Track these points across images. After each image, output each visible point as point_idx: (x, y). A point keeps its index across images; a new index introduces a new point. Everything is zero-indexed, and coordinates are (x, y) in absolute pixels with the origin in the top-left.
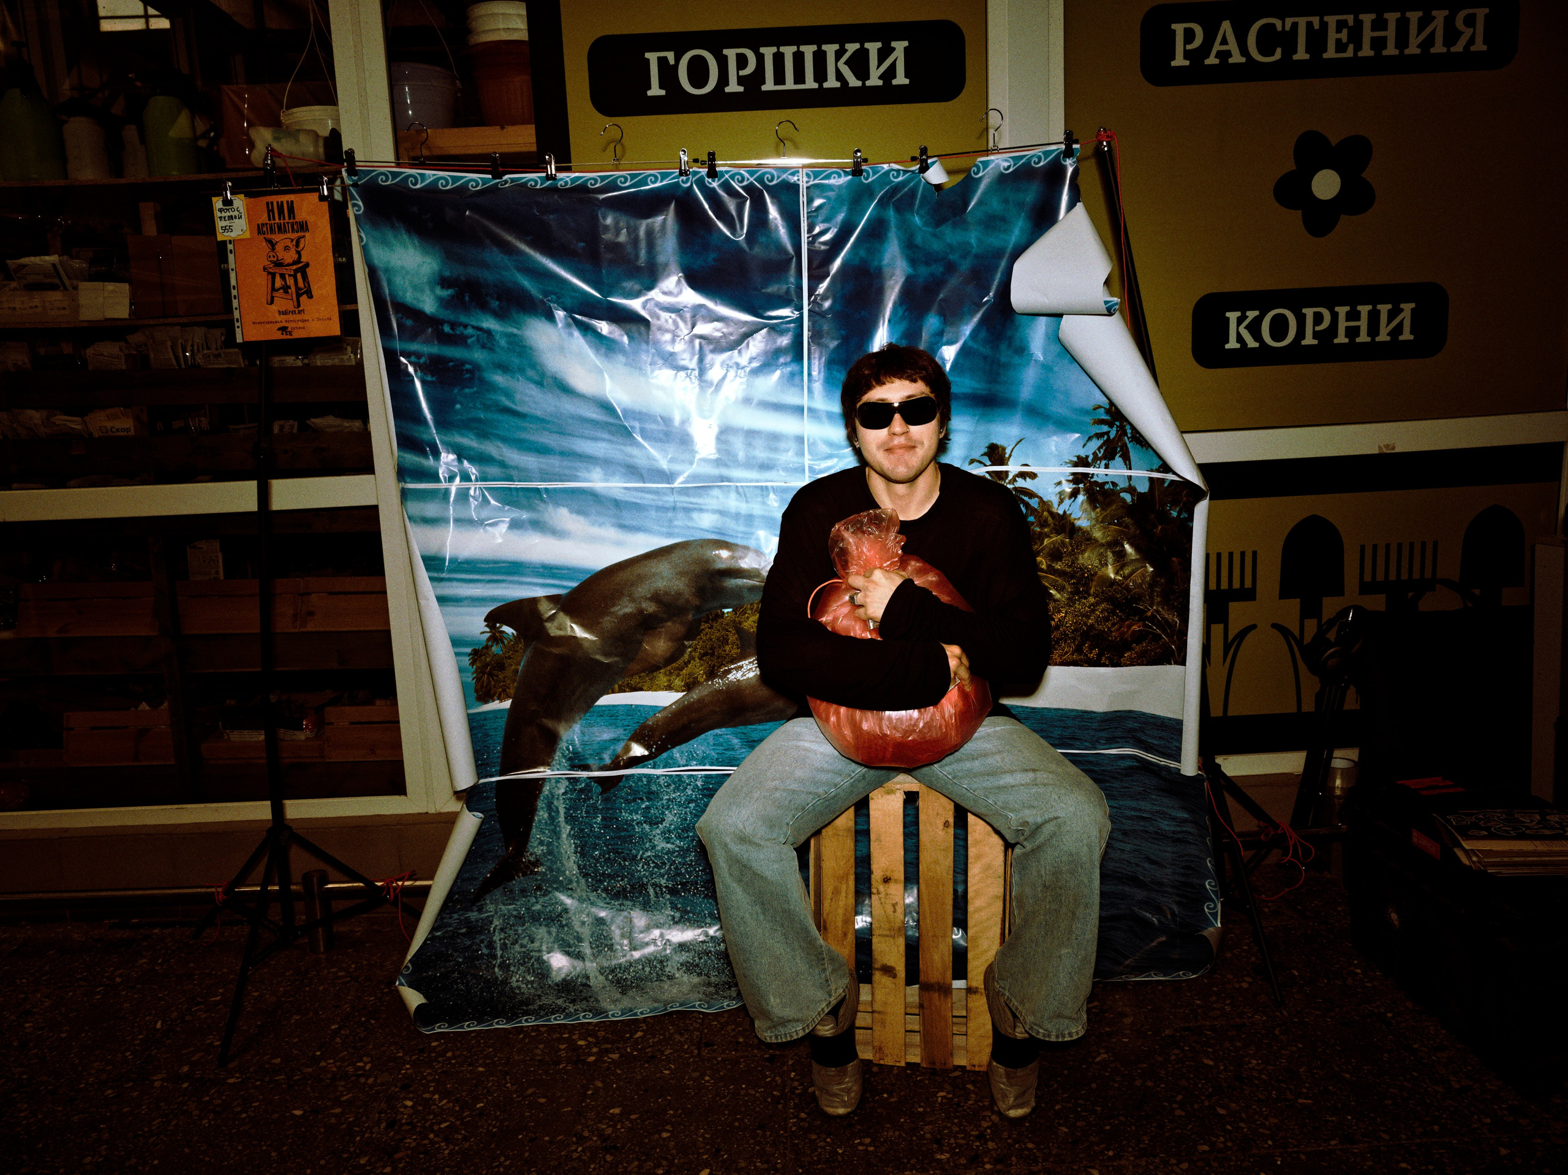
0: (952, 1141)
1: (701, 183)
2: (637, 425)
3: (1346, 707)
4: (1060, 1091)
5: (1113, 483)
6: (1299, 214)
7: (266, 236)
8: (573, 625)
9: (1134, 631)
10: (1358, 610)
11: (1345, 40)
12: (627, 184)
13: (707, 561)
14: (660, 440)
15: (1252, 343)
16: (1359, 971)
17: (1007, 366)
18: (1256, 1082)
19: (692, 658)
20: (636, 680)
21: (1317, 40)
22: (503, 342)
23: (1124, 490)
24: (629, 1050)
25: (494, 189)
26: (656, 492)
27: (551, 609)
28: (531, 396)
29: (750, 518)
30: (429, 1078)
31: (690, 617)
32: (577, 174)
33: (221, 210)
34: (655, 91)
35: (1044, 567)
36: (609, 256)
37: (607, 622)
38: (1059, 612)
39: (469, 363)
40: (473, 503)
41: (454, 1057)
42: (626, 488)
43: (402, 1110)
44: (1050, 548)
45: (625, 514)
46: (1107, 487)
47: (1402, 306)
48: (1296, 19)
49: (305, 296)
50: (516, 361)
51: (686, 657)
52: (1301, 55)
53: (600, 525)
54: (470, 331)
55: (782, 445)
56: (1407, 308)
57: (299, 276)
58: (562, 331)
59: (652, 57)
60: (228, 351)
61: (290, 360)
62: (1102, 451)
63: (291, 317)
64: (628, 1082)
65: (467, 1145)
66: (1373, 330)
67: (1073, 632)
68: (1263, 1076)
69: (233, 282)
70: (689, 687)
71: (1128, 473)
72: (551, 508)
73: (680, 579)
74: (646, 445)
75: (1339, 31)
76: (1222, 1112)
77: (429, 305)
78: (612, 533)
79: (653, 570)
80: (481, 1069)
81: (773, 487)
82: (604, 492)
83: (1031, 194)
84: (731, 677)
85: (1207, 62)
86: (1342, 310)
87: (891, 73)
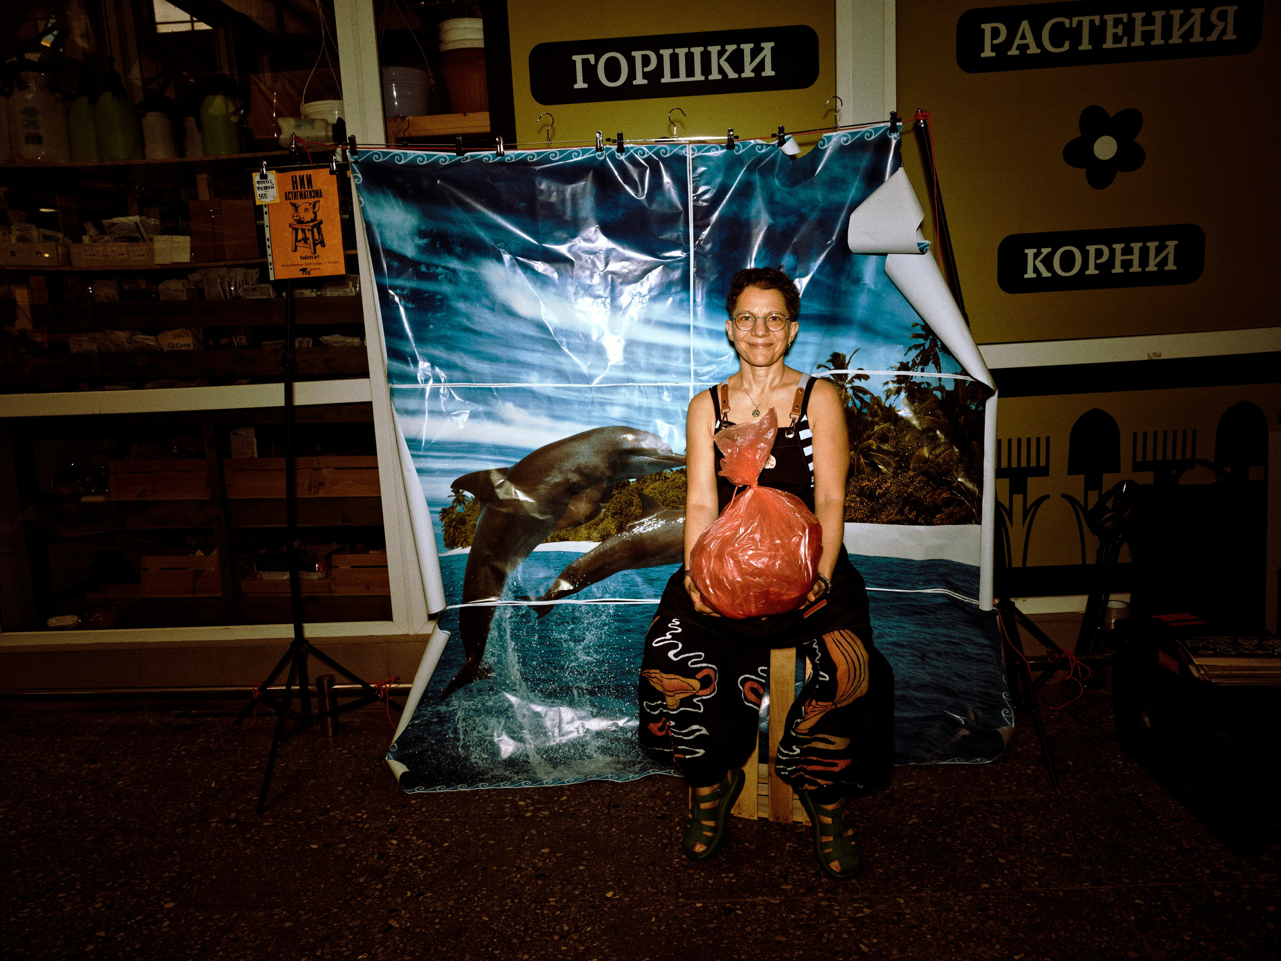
0: (795, 877)
1: (612, 157)
2: (564, 340)
3: (1120, 561)
4: (879, 844)
5: (928, 384)
6: (1083, 171)
7: (291, 201)
8: (517, 491)
9: (944, 498)
10: (1130, 483)
11: (1120, 34)
12: (557, 158)
13: (617, 443)
14: (581, 352)
15: (1045, 274)
16: (1121, 763)
17: (846, 293)
18: (1031, 840)
19: (605, 516)
20: (563, 533)
21: (1098, 34)
22: (465, 279)
23: (936, 389)
24: (556, 809)
25: (457, 164)
26: (578, 390)
27: (500, 479)
28: (486, 319)
29: (649, 411)
30: (410, 825)
31: (605, 485)
32: (520, 152)
33: (258, 182)
34: (580, 84)
35: (874, 447)
36: (543, 212)
37: (542, 489)
38: (886, 482)
39: (440, 294)
40: (443, 399)
41: (427, 811)
42: (556, 388)
43: (389, 846)
44: (879, 434)
45: (556, 407)
46: (923, 386)
47: (1167, 243)
48: (1081, 18)
49: (319, 246)
50: (474, 292)
51: (602, 515)
52: (1085, 46)
53: (537, 415)
54: (440, 270)
55: (674, 355)
56: (1171, 244)
57: (315, 230)
58: (508, 269)
59: (578, 59)
60: (261, 285)
61: (308, 293)
62: (919, 358)
63: (310, 261)
64: (556, 831)
65: (436, 871)
66: (1144, 262)
67: (896, 498)
68: (1037, 837)
69: (268, 235)
70: (603, 538)
71: (938, 375)
72: (500, 402)
73: (597, 456)
74: (571, 354)
75: (1115, 26)
76: (1001, 860)
77: (410, 251)
78: (545, 421)
79: (577, 449)
80: (447, 820)
81: (666, 386)
82: (539, 391)
83: (865, 162)
84: (636, 531)
85: (1010, 53)
86: (1118, 247)
87: (761, 67)
